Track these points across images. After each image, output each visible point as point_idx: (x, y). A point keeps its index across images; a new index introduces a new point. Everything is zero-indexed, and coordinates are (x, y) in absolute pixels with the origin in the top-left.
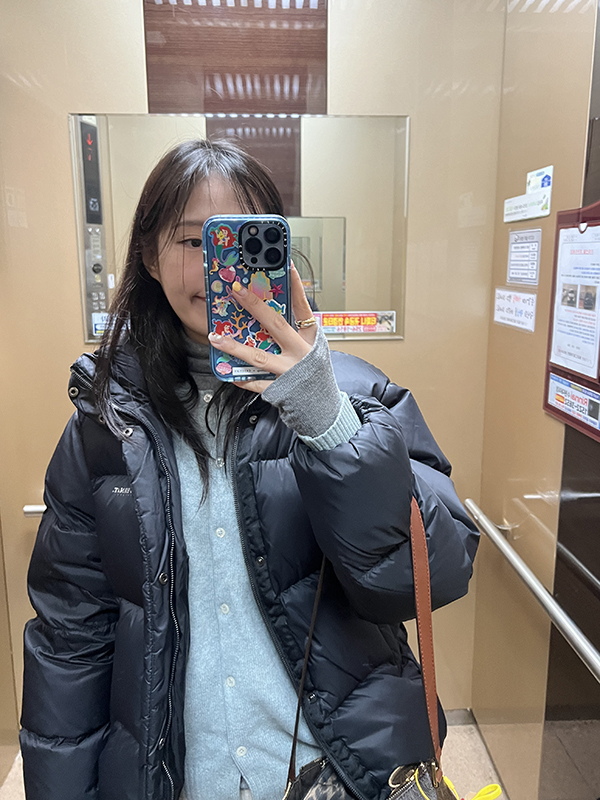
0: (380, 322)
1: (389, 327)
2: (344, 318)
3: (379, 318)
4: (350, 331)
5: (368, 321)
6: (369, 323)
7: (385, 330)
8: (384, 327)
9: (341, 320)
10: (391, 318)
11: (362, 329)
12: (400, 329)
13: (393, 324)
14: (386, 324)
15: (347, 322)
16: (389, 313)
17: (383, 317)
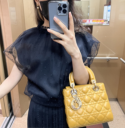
1: (106, 22)
4: (98, 23)
11: (101, 23)
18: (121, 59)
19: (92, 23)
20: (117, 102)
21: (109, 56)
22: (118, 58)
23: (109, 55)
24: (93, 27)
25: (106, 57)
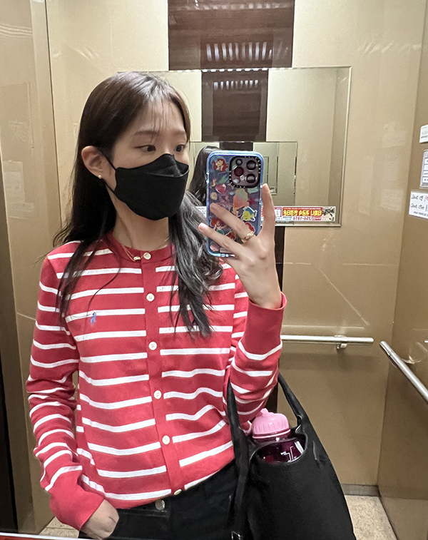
0: (325, 214)
2: (299, 211)
3: (324, 211)
4: (303, 220)
6: (316, 215)
7: (328, 220)
9: (296, 212)
10: (332, 211)
11: (311, 219)
12: (339, 219)
13: (334, 215)
14: (329, 215)
17: (327, 210)
18: (384, 344)
19: (283, 219)
20: (377, 499)
21: (343, 332)
22: (371, 340)
23: (344, 329)
24: (287, 230)
25: (333, 335)
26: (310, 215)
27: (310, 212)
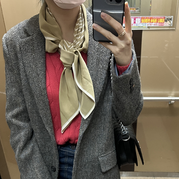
0: (166, 21)
1: (170, 23)
2: (151, 19)
3: (166, 19)
4: (153, 25)
5: (161, 21)
6: (161, 22)
7: (168, 25)
8: (167, 24)
9: (149, 20)
10: (171, 19)
11: (158, 25)
12: (174, 25)
13: (172, 22)
14: (168, 22)
15: (151, 21)
16: (170, 17)
17: (167, 19)
21: (173, 94)
24: (143, 33)
26: (157, 22)
27: (157, 20)
